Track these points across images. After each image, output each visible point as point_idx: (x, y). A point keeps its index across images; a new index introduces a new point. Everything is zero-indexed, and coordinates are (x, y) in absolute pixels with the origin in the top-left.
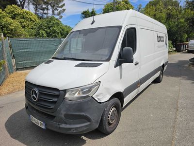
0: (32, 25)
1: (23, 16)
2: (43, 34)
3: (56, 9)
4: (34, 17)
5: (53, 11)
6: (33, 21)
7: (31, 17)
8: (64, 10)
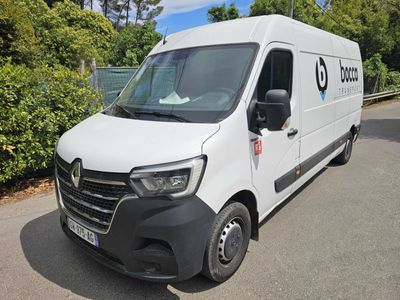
0: (102, 40)
1: (86, 22)
2: (131, 59)
3: (144, 8)
4: (106, 25)
5: (139, 12)
6: (106, 33)
7: (101, 24)
8: (160, 9)
